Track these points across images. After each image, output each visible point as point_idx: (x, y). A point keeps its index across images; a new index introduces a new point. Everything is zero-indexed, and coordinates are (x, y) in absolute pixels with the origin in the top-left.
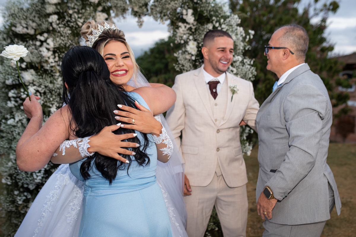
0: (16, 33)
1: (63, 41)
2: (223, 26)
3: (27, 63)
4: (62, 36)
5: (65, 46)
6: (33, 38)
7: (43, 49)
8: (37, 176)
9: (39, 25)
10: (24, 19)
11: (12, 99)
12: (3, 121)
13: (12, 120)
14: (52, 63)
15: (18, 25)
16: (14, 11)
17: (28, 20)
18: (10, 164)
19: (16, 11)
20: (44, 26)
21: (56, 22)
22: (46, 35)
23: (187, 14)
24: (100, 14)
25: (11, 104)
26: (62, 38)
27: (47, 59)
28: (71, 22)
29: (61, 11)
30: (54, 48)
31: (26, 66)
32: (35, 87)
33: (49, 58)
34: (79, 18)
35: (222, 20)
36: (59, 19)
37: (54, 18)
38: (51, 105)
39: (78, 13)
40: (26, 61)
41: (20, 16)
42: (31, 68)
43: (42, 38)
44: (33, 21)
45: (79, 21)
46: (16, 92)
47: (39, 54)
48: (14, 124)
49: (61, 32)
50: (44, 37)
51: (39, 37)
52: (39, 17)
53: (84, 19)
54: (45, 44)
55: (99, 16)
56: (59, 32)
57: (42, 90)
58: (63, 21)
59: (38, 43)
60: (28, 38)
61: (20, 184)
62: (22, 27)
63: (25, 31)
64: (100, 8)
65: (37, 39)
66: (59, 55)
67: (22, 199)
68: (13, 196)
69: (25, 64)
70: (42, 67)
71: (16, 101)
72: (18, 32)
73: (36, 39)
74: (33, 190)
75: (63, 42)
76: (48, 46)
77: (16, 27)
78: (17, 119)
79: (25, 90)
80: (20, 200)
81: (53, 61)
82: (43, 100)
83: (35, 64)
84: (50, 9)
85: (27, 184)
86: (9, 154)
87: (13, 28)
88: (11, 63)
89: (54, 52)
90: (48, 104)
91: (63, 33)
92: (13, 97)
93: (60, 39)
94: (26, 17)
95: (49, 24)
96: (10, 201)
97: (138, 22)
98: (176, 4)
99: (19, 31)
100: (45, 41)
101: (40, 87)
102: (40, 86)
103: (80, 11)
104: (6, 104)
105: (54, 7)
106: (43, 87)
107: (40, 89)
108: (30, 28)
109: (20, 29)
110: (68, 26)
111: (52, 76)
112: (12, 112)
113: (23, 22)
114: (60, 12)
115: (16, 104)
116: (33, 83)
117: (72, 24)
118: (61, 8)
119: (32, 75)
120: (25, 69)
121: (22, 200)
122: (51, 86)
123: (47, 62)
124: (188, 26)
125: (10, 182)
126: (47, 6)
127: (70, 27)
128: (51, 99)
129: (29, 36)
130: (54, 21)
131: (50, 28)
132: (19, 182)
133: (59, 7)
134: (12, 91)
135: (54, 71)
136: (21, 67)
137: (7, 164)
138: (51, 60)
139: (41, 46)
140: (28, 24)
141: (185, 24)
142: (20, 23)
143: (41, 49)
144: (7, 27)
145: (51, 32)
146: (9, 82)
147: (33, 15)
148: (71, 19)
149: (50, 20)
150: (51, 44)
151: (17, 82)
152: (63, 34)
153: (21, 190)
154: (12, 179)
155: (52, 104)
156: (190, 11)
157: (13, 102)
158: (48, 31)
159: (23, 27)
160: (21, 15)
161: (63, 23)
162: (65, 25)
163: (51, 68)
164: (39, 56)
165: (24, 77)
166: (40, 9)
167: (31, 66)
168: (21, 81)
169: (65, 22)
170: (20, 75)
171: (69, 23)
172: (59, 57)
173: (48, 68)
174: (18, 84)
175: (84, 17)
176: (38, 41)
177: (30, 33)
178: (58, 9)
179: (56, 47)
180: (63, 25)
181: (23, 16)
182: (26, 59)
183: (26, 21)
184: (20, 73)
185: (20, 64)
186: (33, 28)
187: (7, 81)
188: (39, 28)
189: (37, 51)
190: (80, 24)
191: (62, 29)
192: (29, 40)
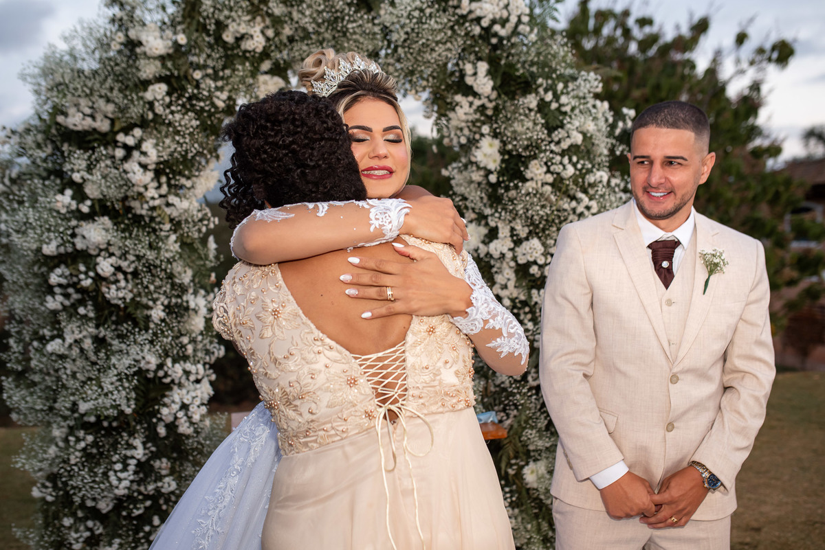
0: (66, 128)
1: (181, 145)
2: (564, 99)
3: (93, 200)
4: (178, 133)
5: (185, 157)
6: (108, 139)
7: (132, 166)
8: (120, 480)
9: (122, 110)
10: (87, 95)
11: (57, 290)
12: (35, 344)
13: (59, 341)
14: (153, 198)
15: (72, 111)
16: (63, 77)
17: (95, 98)
18: (53, 450)
19: (67, 77)
20: (135, 111)
21: (163, 99)
22: (138, 132)
23: (475, 74)
24: (267, 77)
25: (53, 303)
26: (177, 138)
27: (142, 190)
28: (199, 100)
29: (175, 73)
30: (158, 164)
31: (92, 207)
32: (113, 260)
33: (146, 188)
34: (217, 88)
35: (560, 86)
36: (169, 94)
37: (158, 91)
38: (151, 303)
39: (215, 77)
40: (91, 197)
41: (76, 89)
42: (103, 214)
43: (130, 141)
44: (108, 100)
45: (218, 98)
46: (67, 272)
47: (122, 179)
48: (62, 351)
49: (177, 124)
50: (133, 136)
51: (121, 137)
52: (120, 91)
53: (230, 91)
54: (136, 154)
55: (265, 83)
56: (170, 124)
57: (129, 266)
58: (178, 98)
59: (120, 153)
60: (95, 140)
61: (77, 499)
62: (81, 115)
63: (88, 123)
64: (266, 66)
65: (116, 142)
66: (169, 179)
67: (81, 536)
68: (59, 529)
69: (89, 203)
70: (129, 209)
71: (67, 296)
72: (71, 127)
73: (115, 144)
74: (109, 512)
75: (179, 149)
76: (143, 159)
77: (65, 114)
78: (69, 339)
79: (88, 269)
80: (77, 540)
81: (156, 196)
82: (131, 291)
83: (112, 202)
84: (149, 70)
85: (94, 499)
86: (49, 424)
87: (60, 119)
88: (57, 201)
89: (158, 173)
90: (144, 300)
91: (180, 125)
92: (60, 285)
93: (174, 140)
94: (91, 90)
95: (147, 106)
96: (52, 544)
98: (449, 50)
99: (75, 125)
100: (138, 146)
101: (126, 259)
102: (124, 256)
103: (221, 74)
104: (43, 302)
105: (158, 63)
106: (132, 258)
107: (124, 264)
108: (99, 117)
109: (76, 121)
110: (193, 109)
111: (154, 230)
112: (59, 322)
113: (83, 102)
114: (172, 74)
115: (67, 303)
116: (106, 250)
117: (202, 104)
118: (174, 65)
119: (107, 230)
120: (90, 217)
121: (81, 540)
122: (151, 255)
123: (140, 197)
124: (477, 103)
125: (51, 495)
126: (142, 62)
127: (197, 112)
128: (152, 288)
129: (97, 136)
130: (159, 97)
131: (147, 115)
132: (74, 494)
133: (169, 64)
134: (58, 271)
135: (158, 220)
136: (78, 210)
137: (45, 452)
138: (152, 192)
139: (126, 158)
140: (96, 106)
141: (471, 98)
142: (77, 105)
143: (127, 166)
144: (45, 116)
145: (151, 124)
146: (50, 249)
147: (107, 85)
148: (200, 92)
149: (149, 96)
150: (152, 151)
151: (70, 250)
152: (179, 128)
153: (80, 514)
154: (55, 487)
155: (155, 301)
156: (483, 67)
157: (59, 298)
158: (143, 124)
159: (84, 115)
160: (79, 86)
161: (180, 102)
162: (183, 106)
163: (150, 213)
164: (122, 183)
165: (87, 236)
166: (124, 69)
167: (102, 208)
168: (80, 245)
169: (184, 100)
170: (77, 230)
171: (194, 102)
172: (169, 186)
173: (144, 212)
174: (72, 253)
175: (230, 87)
176: (119, 147)
177: (99, 129)
178: (169, 70)
179: (162, 159)
180: (179, 108)
181: (85, 89)
182: (91, 190)
183: (90, 100)
184: (77, 226)
185: (78, 204)
186: (106, 117)
187: (45, 246)
188: (120, 115)
189: (116, 171)
190: (221, 104)
191: (178, 116)
192: (99, 146)
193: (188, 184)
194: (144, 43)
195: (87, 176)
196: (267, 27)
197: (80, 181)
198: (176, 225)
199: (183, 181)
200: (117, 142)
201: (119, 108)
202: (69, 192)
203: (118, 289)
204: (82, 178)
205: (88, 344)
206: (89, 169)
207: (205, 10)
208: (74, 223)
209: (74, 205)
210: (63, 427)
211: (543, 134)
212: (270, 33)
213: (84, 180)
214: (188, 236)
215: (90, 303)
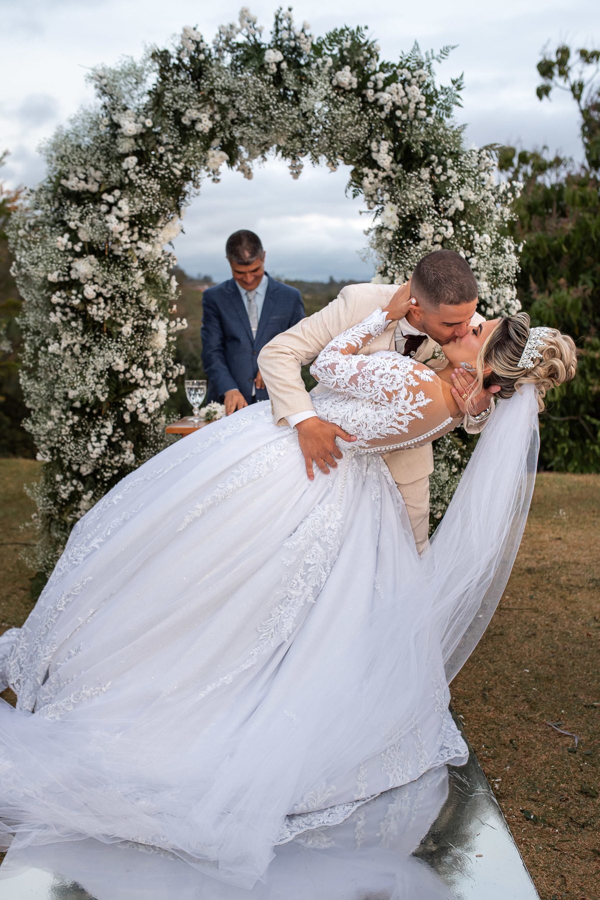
0: (68, 189)
1: (147, 203)
2: (450, 172)
3: (84, 242)
4: (144, 194)
5: (150, 212)
6: (96, 198)
7: (111, 218)
8: (94, 447)
9: (107, 176)
10: (82, 165)
11: (58, 308)
12: (43, 348)
13: (57, 345)
14: (126, 243)
15: (71, 176)
16: (66, 151)
17: (87, 167)
18: (50, 424)
19: (69, 151)
20: (115, 177)
21: (134, 168)
23: (379, 151)
24: (216, 153)
25: (55, 318)
26: (144, 197)
27: (118, 236)
28: (162, 169)
29: (144, 148)
30: (131, 217)
31: (83, 248)
32: (96, 287)
33: (121, 233)
34: (175, 160)
35: (450, 162)
36: (139, 164)
37: (132, 161)
38: (123, 322)
39: (174, 151)
40: (83, 240)
41: (74, 160)
42: (91, 254)
43: (110, 199)
44: (97, 169)
45: (176, 167)
46: (64, 295)
47: (105, 228)
48: (58, 352)
49: (143, 187)
50: (114, 196)
51: (105, 197)
52: (106, 161)
53: (186, 163)
54: (114, 209)
55: (213, 156)
56: (139, 187)
57: (107, 293)
58: (146, 167)
59: (104, 208)
60: (88, 198)
61: (66, 462)
62: (77, 179)
63: (82, 186)
64: (216, 142)
66: (140, 230)
67: (67, 489)
68: (54, 484)
69: (80, 244)
70: (111, 251)
71: (65, 314)
72: (70, 188)
73: (101, 201)
74: (88, 475)
75: (145, 206)
76: (118, 213)
77: (67, 179)
78: (64, 344)
79: (78, 293)
80: (64, 491)
81: (129, 241)
82: (109, 312)
83: (97, 245)
84: (125, 146)
85: (79, 464)
86: (49, 408)
87: (63, 182)
88: (58, 241)
89: (132, 224)
90: (119, 320)
91: (146, 188)
92: (58, 304)
93: (141, 199)
94: (85, 161)
95: (123, 173)
96: (49, 495)
97: (292, 167)
98: (358, 131)
99: (73, 187)
100: (116, 204)
101: (106, 287)
102: (103, 286)
103: (179, 149)
104: (48, 317)
105: (133, 141)
106: (109, 286)
107: (104, 291)
108: (91, 180)
109: (73, 184)
110: (156, 176)
111: (126, 267)
112: (58, 332)
113: (80, 170)
114: (142, 150)
115: (64, 319)
116: (92, 280)
117: (163, 172)
118: (143, 143)
119: (91, 264)
120: (79, 255)
121: (68, 492)
122: (124, 287)
123: (117, 241)
124: (382, 174)
126: (119, 140)
127: (160, 178)
128: (124, 311)
129: (88, 195)
130: (131, 167)
131: (124, 180)
132: (64, 458)
133: (140, 142)
134: (58, 293)
135: (130, 259)
136: (73, 250)
138: (125, 238)
139: (109, 212)
140: (88, 172)
141: (376, 171)
142: (75, 172)
143: (107, 217)
144: (54, 180)
145: (127, 187)
146: (53, 277)
147: (96, 157)
148: (161, 164)
149: (125, 165)
150: (125, 208)
151: (67, 279)
152: (145, 190)
153: (68, 474)
154: (53, 454)
155: (125, 319)
156: (385, 146)
157: (59, 314)
158: (122, 186)
159: (80, 179)
160: (76, 158)
161: (147, 171)
162: (149, 173)
163: (124, 254)
164: (104, 230)
165: (78, 268)
166: (108, 145)
167: (90, 249)
168: (74, 275)
169: (150, 169)
170: (72, 265)
171: (157, 171)
172: (140, 233)
173: (120, 253)
174: (68, 282)
175: (185, 160)
176: (104, 203)
177: (90, 190)
178: (139, 146)
179: (133, 214)
180: (145, 175)
181: (81, 160)
182: (83, 235)
183: (85, 168)
184: (72, 262)
185: (73, 245)
186: (96, 181)
187: (49, 275)
188: (105, 180)
189: (100, 222)
190: (178, 173)
191: (144, 182)
192: (88, 203)
193: (154, 233)
194: (122, 125)
195: (80, 224)
196: (216, 112)
197: (75, 228)
198: (144, 264)
199: (150, 231)
200: (103, 200)
201: (104, 174)
202: (67, 236)
203: (98, 309)
204: (76, 225)
205: (77, 349)
206: (81, 219)
207: (167, 101)
208: (70, 259)
209: (70, 245)
210: (58, 409)
211: (431, 202)
212: (218, 117)
213: (78, 228)
214: (153, 273)
215: (81, 319)
